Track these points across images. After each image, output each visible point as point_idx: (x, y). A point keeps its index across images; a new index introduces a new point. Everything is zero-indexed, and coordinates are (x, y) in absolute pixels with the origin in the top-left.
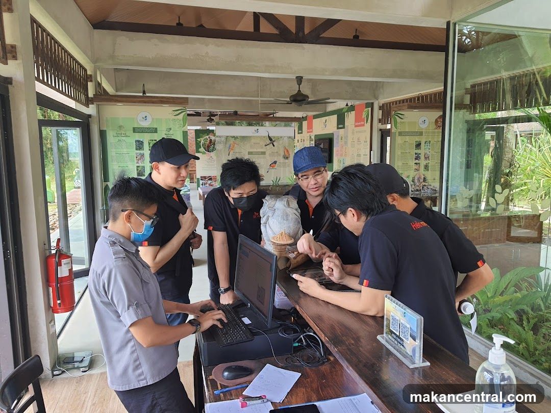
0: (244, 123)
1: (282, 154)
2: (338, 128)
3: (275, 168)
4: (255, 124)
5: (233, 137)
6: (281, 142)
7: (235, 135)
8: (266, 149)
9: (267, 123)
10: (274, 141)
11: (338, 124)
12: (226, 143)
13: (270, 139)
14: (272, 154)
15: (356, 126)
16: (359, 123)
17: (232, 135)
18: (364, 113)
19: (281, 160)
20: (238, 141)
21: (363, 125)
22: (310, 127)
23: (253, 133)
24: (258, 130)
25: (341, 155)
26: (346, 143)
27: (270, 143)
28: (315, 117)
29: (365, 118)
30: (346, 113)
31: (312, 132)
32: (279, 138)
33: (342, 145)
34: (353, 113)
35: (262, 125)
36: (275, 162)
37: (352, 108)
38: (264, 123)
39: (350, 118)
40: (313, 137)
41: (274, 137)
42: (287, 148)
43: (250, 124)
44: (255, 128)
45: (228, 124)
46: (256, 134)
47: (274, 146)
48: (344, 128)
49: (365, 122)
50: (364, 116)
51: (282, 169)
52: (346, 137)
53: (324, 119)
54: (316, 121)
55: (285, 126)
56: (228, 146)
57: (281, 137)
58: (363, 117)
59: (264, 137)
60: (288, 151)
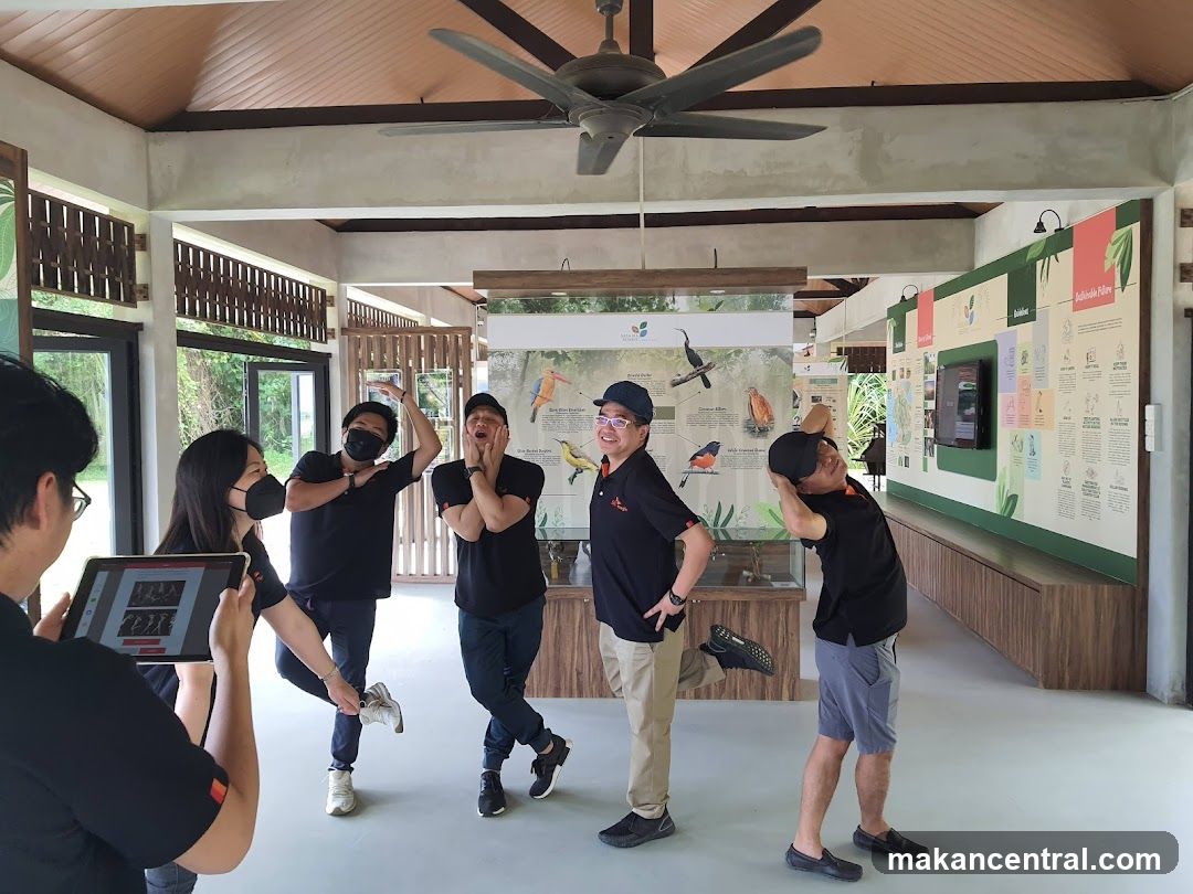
0: (593, 301)
1: (742, 413)
2: (1012, 322)
3: (713, 468)
4: (634, 304)
5: (552, 354)
6: (737, 369)
7: (559, 346)
8: (677, 395)
9: (682, 301)
10: (709, 367)
11: (1011, 308)
12: (523, 378)
13: (694, 358)
14: (701, 418)
15: (1078, 306)
16: (1093, 294)
17: (548, 346)
18: (1110, 250)
19: (735, 438)
20: (566, 370)
21: (1109, 299)
22: (926, 327)
23: (625, 338)
24: (644, 325)
25: (1025, 421)
26: (1041, 373)
27: (692, 376)
28: (942, 292)
29: (1118, 270)
30: (1039, 263)
31: (930, 343)
32: (728, 355)
33: (1024, 382)
34: (1067, 256)
35: (662, 309)
36: (713, 448)
37: (1063, 239)
38: (669, 299)
39: (1056, 279)
40: (934, 361)
41: (710, 352)
42: (761, 393)
43: (613, 307)
44: (633, 319)
45: (531, 307)
46: (640, 343)
47: (707, 384)
48: (1031, 317)
49: (1118, 283)
50: (1112, 258)
51: (740, 473)
52: (1042, 351)
53: (966, 294)
54: (942, 307)
55: (755, 307)
56: (530, 387)
57: (738, 352)
58: (1107, 266)
59: (670, 352)
60: (763, 403)
